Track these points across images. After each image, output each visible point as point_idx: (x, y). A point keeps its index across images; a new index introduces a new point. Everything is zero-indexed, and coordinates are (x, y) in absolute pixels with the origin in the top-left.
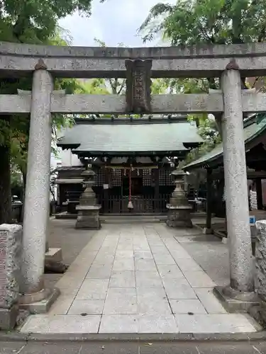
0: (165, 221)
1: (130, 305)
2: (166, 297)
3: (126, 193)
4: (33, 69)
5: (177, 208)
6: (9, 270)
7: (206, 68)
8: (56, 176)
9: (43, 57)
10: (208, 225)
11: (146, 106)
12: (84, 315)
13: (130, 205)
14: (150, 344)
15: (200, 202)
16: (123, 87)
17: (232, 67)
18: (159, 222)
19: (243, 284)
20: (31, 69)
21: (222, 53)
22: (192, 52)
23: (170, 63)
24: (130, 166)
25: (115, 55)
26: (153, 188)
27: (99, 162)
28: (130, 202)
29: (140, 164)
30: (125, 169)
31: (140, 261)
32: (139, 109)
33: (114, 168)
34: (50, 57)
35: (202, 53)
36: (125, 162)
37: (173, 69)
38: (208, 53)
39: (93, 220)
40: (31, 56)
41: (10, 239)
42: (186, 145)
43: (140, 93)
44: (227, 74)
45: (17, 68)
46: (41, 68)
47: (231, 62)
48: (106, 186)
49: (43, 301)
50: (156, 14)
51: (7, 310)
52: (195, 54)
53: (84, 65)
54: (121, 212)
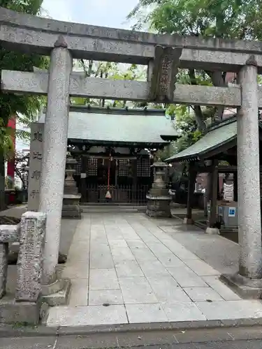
0: (144, 211)
1: (148, 294)
2: (179, 285)
3: (104, 183)
4: (53, 46)
5: (158, 198)
6: (37, 261)
7: (226, 62)
8: (26, 163)
9: (65, 34)
10: (189, 216)
11: (169, 95)
12: (106, 305)
13: (108, 195)
14: (184, 332)
15: (174, 194)
16: (97, 75)
17: (251, 63)
18: (136, 212)
19: (254, 271)
20: (49, 46)
21: (242, 48)
22: (215, 44)
23: (193, 53)
24: (108, 156)
25: (140, 39)
26: (131, 179)
27: (78, 150)
28: (108, 192)
29: (119, 155)
30: (104, 158)
31: (137, 250)
32: (162, 98)
33: (92, 158)
34: (71, 35)
35: (224, 46)
36: (104, 151)
37: (196, 60)
38: (229, 46)
39: (74, 209)
40: (51, 32)
41: (39, 228)
42: (163, 137)
43: (165, 81)
44: (246, 70)
45: (34, 43)
46: (60, 45)
47: (251, 58)
48: (83, 176)
49: (61, 292)
50: (146, 3)
51: (34, 303)
52: (218, 47)
53: (107, 47)
54: (99, 202)
